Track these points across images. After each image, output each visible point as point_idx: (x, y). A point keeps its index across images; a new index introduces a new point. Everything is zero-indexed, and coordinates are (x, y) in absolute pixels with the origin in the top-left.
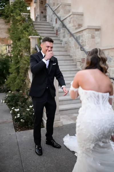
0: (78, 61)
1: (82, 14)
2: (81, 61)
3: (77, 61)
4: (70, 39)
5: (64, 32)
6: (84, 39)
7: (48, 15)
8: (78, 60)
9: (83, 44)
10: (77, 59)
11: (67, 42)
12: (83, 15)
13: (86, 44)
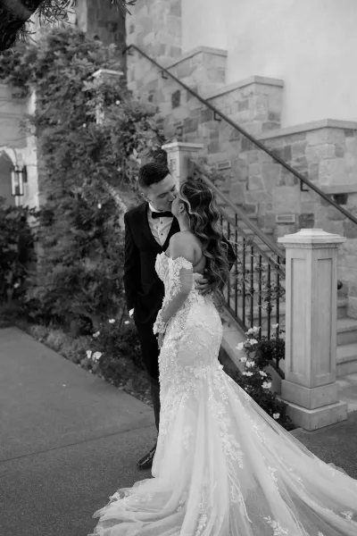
0: (279, 224)
1: (280, 84)
2: (298, 222)
3: (277, 221)
4: (243, 156)
5: (214, 135)
6: (308, 158)
7: (133, 79)
8: (279, 218)
9: (306, 173)
10: (277, 217)
11: (230, 166)
12: (282, 87)
13: (320, 172)
